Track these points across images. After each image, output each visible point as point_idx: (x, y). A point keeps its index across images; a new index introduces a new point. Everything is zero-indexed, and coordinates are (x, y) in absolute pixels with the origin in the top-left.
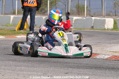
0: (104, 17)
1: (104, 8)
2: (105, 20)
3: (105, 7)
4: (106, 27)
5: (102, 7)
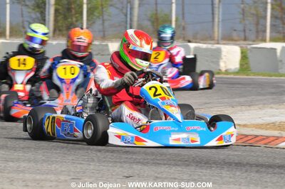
0: (218, 44)
1: (219, 22)
2: (219, 51)
3: (220, 20)
4: (223, 66)
5: (213, 18)
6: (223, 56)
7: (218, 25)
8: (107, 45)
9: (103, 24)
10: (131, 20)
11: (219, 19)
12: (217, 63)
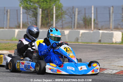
0: (112, 31)
1: (112, 21)
2: (112, 34)
4: (114, 40)
5: (110, 20)
6: (114, 36)
7: (112, 22)
8: (64, 32)
9: (62, 22)
10: (74, 21)
11: (112, 20)
12: (112, 39)
